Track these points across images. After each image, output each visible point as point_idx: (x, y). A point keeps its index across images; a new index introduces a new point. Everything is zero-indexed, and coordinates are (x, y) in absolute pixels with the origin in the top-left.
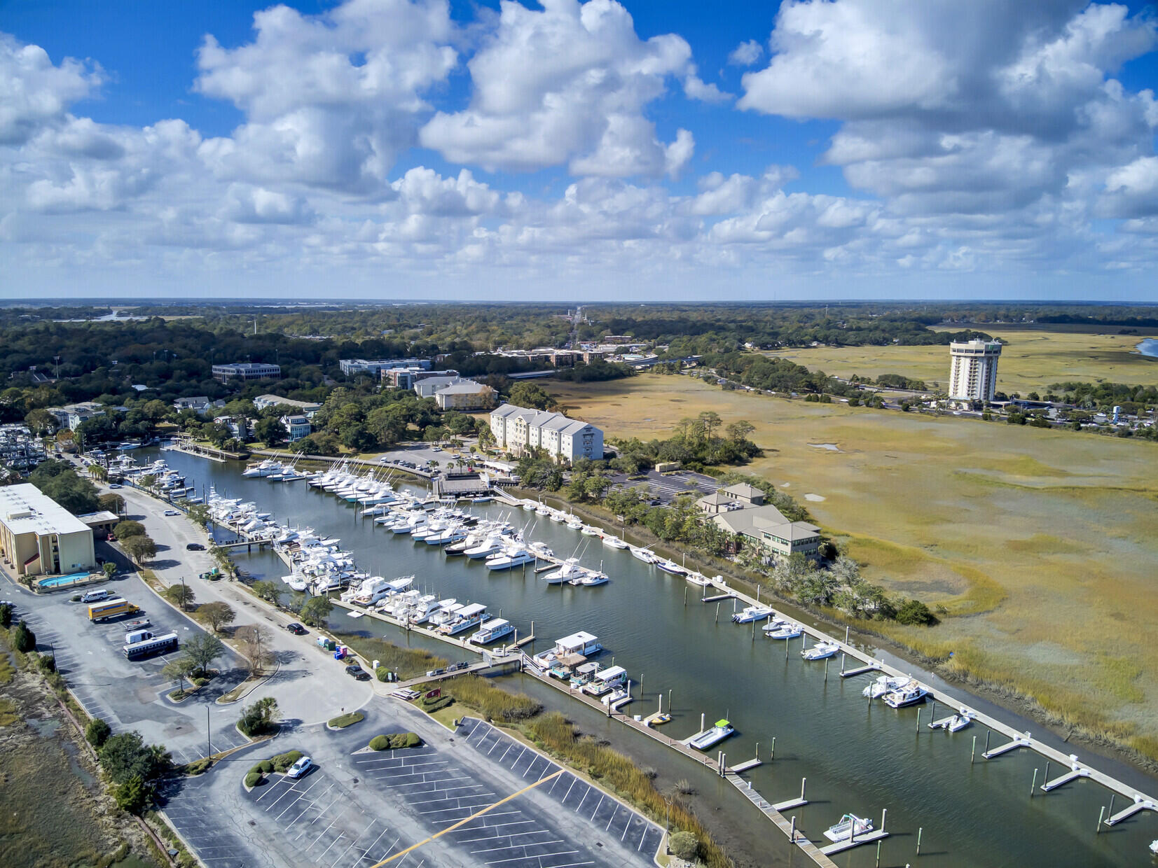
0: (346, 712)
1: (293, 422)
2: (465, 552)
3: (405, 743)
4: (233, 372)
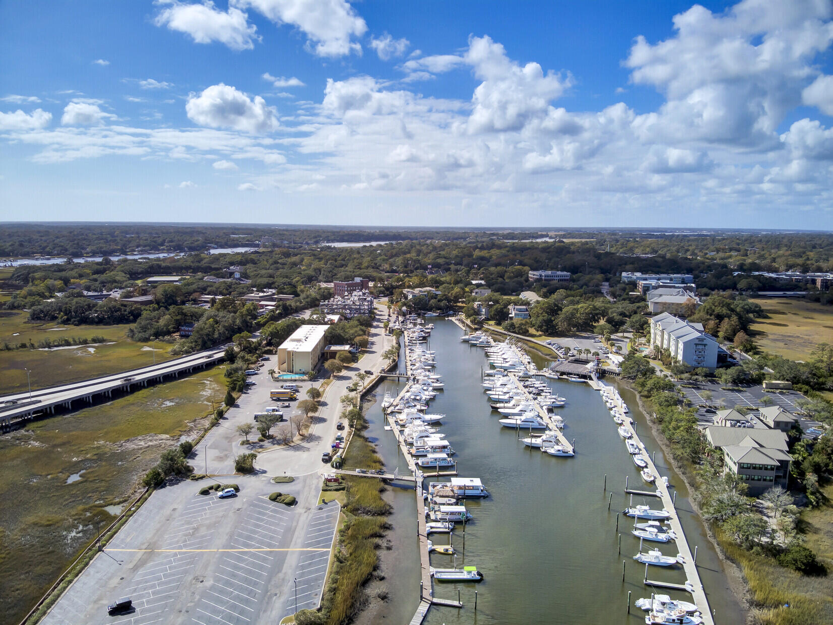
0: (286, 475)
1: (518, 310)
2: (499, 410)
3: (283, 501)
4: (537, 275)
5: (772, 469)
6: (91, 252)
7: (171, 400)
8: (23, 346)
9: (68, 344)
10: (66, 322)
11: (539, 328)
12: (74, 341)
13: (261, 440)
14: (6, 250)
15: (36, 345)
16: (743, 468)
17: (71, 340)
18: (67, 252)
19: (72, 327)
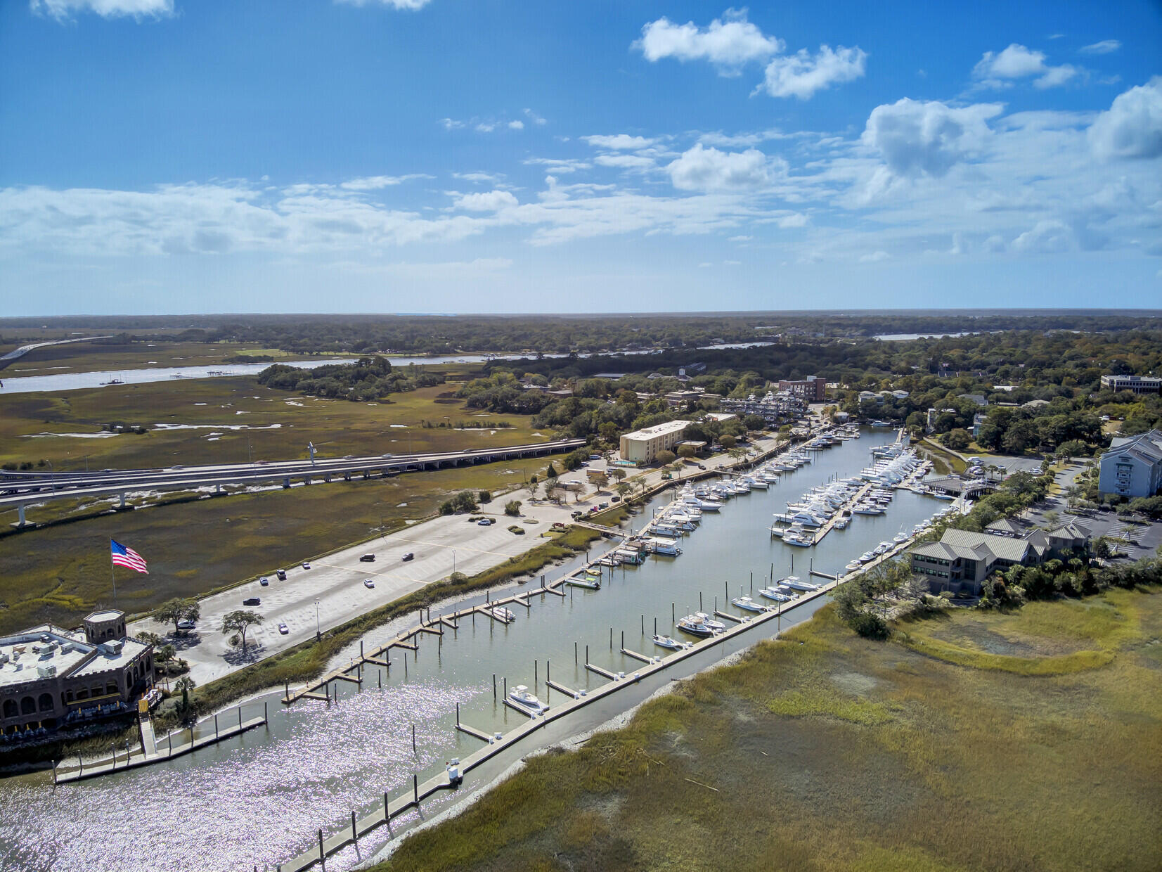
0: (535, 519)
3: (515, 531)
5: (947, 564)
6: (578, 348)
7: (512, 470)
8: (443, 425)
9: (479, 426)
10: (492, 410)
11: (982, 443)
12: (485, 425)
13: (545, 499)
14: (498, 344)
15: (453, 425)
16: (916, 559)
17: (482, 424)
18: (556, 348)
19: (495, 414)
